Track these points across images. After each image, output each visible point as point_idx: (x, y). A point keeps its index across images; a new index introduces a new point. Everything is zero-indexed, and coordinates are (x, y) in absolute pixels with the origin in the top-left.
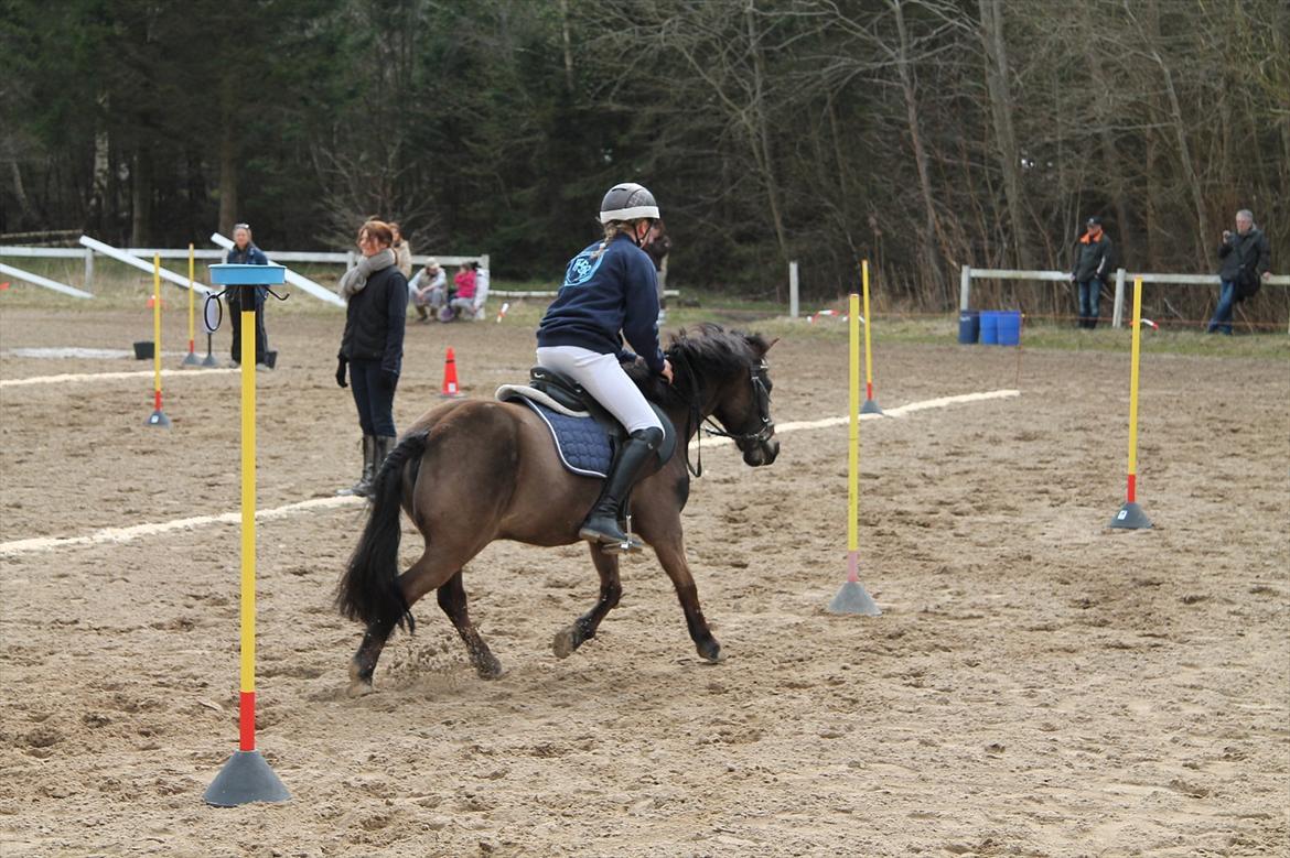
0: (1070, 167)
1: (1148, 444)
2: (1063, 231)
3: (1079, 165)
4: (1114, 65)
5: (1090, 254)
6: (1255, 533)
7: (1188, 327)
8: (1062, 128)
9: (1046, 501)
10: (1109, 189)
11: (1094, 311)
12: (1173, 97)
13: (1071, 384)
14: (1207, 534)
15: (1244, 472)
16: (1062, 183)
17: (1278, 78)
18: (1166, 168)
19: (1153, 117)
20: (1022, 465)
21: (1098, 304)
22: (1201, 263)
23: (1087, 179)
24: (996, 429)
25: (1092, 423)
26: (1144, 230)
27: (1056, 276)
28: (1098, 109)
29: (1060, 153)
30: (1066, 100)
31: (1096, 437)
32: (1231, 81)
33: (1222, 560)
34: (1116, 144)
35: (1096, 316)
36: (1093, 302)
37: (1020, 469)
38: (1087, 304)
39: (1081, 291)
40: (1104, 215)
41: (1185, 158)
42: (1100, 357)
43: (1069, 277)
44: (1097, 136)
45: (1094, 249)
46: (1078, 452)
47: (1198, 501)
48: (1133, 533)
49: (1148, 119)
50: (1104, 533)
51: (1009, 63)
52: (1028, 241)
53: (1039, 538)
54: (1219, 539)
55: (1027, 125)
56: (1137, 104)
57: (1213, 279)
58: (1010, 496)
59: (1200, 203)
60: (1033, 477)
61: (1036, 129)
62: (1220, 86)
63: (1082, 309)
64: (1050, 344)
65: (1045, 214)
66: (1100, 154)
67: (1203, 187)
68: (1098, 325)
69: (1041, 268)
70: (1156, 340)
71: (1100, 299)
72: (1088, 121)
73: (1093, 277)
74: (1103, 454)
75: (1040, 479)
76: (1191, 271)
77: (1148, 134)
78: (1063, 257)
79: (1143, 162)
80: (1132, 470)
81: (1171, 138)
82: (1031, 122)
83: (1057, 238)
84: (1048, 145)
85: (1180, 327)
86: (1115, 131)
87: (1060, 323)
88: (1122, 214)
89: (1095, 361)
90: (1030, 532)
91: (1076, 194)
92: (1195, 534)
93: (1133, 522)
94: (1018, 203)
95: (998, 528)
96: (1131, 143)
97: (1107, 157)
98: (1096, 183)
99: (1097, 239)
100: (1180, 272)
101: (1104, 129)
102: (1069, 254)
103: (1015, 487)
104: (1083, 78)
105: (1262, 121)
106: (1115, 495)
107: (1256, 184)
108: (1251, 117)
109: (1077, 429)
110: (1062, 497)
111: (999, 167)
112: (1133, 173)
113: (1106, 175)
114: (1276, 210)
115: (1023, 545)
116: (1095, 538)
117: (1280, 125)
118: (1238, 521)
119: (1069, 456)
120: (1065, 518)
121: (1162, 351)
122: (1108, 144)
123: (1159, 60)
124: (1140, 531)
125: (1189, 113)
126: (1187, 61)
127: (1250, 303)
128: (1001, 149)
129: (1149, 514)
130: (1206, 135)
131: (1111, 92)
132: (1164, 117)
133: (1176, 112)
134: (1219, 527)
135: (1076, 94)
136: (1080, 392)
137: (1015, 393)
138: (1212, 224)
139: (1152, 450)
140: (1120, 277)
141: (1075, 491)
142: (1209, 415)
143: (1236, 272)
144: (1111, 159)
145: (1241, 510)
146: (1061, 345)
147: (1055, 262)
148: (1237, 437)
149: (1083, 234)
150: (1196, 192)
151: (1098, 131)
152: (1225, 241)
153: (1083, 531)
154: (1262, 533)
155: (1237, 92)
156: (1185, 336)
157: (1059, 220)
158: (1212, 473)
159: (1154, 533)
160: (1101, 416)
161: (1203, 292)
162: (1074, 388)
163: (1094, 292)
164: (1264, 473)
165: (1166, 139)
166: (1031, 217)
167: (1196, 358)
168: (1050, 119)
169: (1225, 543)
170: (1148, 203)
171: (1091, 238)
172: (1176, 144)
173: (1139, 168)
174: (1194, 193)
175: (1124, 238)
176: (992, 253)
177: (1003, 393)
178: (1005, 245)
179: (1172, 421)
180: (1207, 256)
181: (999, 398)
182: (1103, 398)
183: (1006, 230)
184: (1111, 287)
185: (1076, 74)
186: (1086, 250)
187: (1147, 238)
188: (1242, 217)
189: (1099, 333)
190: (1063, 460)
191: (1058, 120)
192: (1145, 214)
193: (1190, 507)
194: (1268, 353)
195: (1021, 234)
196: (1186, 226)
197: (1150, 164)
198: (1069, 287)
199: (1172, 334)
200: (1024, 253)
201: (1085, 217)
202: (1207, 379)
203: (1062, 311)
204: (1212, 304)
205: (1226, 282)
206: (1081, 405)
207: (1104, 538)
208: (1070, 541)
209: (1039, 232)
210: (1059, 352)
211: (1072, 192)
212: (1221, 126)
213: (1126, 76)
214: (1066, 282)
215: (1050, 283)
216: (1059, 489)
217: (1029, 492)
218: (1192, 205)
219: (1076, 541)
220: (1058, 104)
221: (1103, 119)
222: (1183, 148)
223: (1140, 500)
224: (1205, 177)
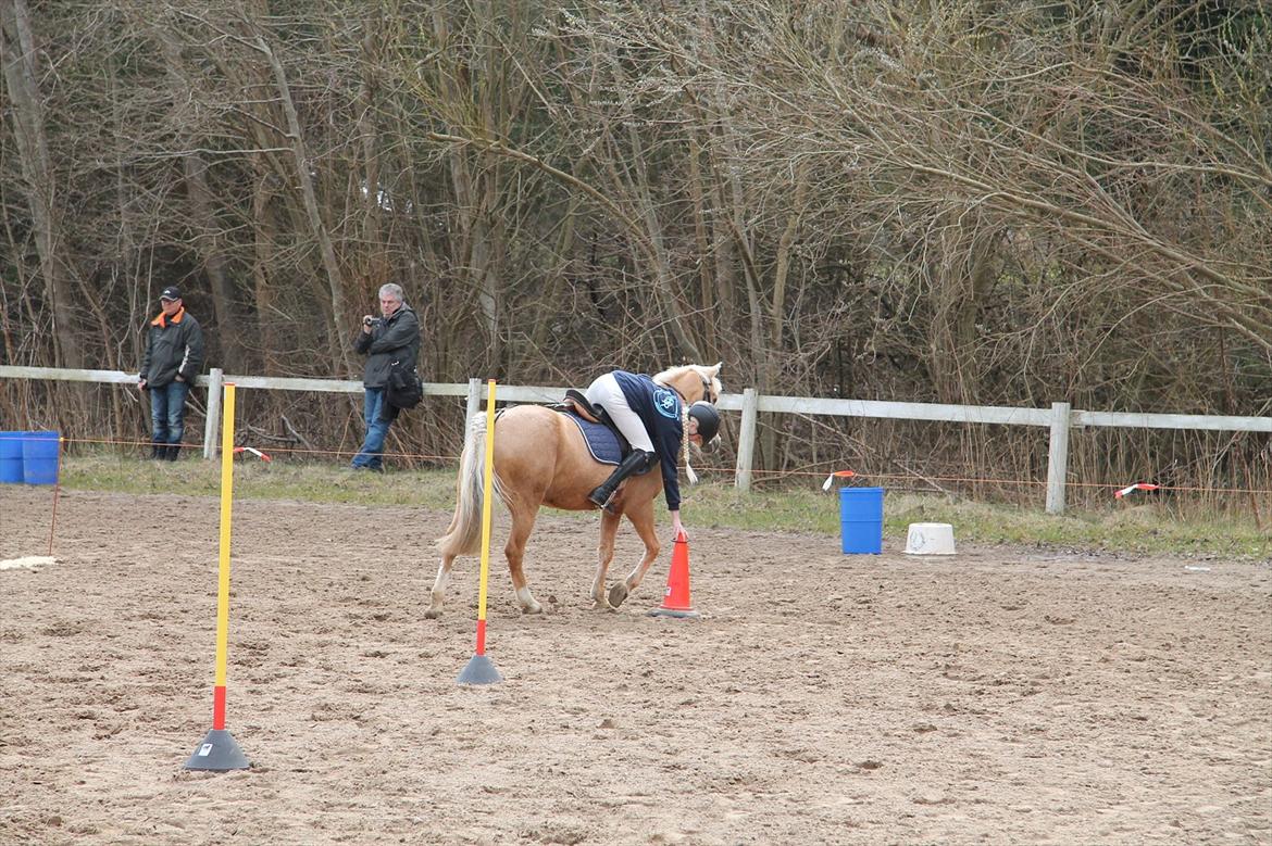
0: (135, 208)
1: (251, 639)
2: (127, 307)
3: (150, 206)
4: (200, 55)
5: (166, 343)
6: (403, 773)
7: (317, 459)
8: (121, 148)
9: (90, 730)
10: (196, 244)
11: (175, 432)
12: (289, 107)
13: (137, 547)
14: (332, 777)
15: (391, 680)
16: (125, 232)
17: (443, 87)
18: (282, 214)
19: (261, 137)
20: (53, 675)
21: (180, 422)
22: (337, 361)
23: (162, 228)
24: (16, 618)
25: (168, 607)
26: (252, 310)
27: (116, 377)
28: (176, 120)
29: (120, 186)
30: (128, 105)
31: (170, 627)
32: (374, 88)
33: (353, 817)
34: (208, 178)
35: (178, 441)
36: (173, 418)
37: (52, 681)
38: (164, 423)
39: (154, 401)
40: (190, 283)
41: (309, 201)
42: (183, 504)
43: (135, 378)
44: (179, 163)
45: (172, 335)
46: (144, 651)
47: (321, 726)
48: (221, 777)
49: (253, 142)
50: (176, 779)
51: (37, 43)
52: (71, 321)
53: (76, 790)
54: (348, 784)
55: (67, 140)
56: (235, 116)
57: (354, 387)
58: (32, 724)
59: (332, 270)
60: (71, 692)
61: (81, 147)
62: (360, 95)
63: (156, 430)
64: (107, 482)
65: (99, 279)
66: (183, 189)
67: (337, 246)
68: (180, 455)
69: (95, 366)
70: (269, 478)
71: (185, 411)
72: (163, 139)
73: (173, 379)
74: (182, 655)
75: (82, 696)
76: (323, 373)
77: (255, 161)
78: (128, 346)
79: (247, 204)
80: (221, 680)
81: (290, 171)
82: (73, 136)
83: (118, 319)
84: (101, 173)
85: (307, 459)
86: (203, 155)
87: (123, 451)
88: (218, 283)
89: (175, 511)
90: (62, 780)
91: (147, 251)
92: (315, 778)
93: (220, 760)
94: (56, 263)
95: (11, 776)
96: (229, 175)
97: (193, 195)
98: (177, 235)
99: (176, 320)
100: (306, 375)
101: (188, 152)
102: (136, 342)
103: (41, 708)
104: (153, 71)
105: (420, 150)
106: (198, 718)
107: (415, 244)
108: (405, 141)
109: (143, 617)
110: (115, 723)
111: (26, 206)
112: (234, 223)
113: (191, 223)
114: (444, 284)
115: (48, 801)
116: (162, 788)
117: (446, 155)
118: (379, 756)
119: (129, 658)
120: (116, 756)
121: (278, 495)
122: (195, 174)
123: (266, 49)
124: (231, 774)
125: (315, 133)
126: (310, 53)
127: (408, 422)
128: (26, 177)
129: (247, 746)
130: (341, 167)
131: (196, 95)
132: (278, 138)
133: (295, 131)
134: (350, 765)
135: (143, 96)
136: (151, 558)
137: (49, 560)
138: (350, 302)
139: (258, 650)
140: (213, 379)
141: (135, 713)
142: (345, 594)
143: (384, 375)
144: (200, 196)
145: (385, 739)
146: (124, 485)
147: (115, 354)
148: (384, 626)
149: (155, 314)
150: (327, 253)
151: (178, 154)
152: (366, 330)
153: (144, 776)
154: (413, 773)
155: (384, 105)
156: (313, 472)
157: (120, 291)
158: (344, 683)
159: (253, 777)
160: (182, 597)
161: (339, 404)
162: (141, 552)
163: (175, 403)
164: (419, 683)
165: (282, 173)
166: (75, 285)
167: (329, 507)
168: (102, 132)
169: (358, 790)
170: (257, 268)
171: (168, 318)
172: (295, 180)
173: (243, 214)
174: (324, 255)
175: (221, 321)
176: (14, 338)
177: (30, 561)
178: (36, 328)
179: (290, 603)
180: (345, 350)
181: (23, 569)
182: (186, 568)
183: (37, 305)
184: (201, 394)
185: (140, 66)
186: (159, 338)
187: (255, 320)
188: (389, 294)
189: (181, 466)
190: (119, 665)
191: (116, 134)
192: (253, 285)
193: (309, 735)
194: (433, 499)
195: (61, 310)
196: (314, 305)
197: (258, 210)
198: (137, 394)
199: (293, 470)
200: (67, 341)
201: (158, 288)
202: (344, 539)
203: (127, 430)
204: (352, 425)
205: (373, 390)
206: (153, 578)
207: (176, 786)
208: (123, 793)
209: (89, 308)
210: (120, 496)
211: (141, 247)
212: (361, 155)
213: (218, 70)
214: (131, 386)
215: (106, 387)
216: (109, 711)
217: (62, 717)
218: (322, 272)
219: (133, 792)
220: (116, 111)
221: (184, 136)
222: (306, 187)
223: (234, 726)
224: (340, 231)
